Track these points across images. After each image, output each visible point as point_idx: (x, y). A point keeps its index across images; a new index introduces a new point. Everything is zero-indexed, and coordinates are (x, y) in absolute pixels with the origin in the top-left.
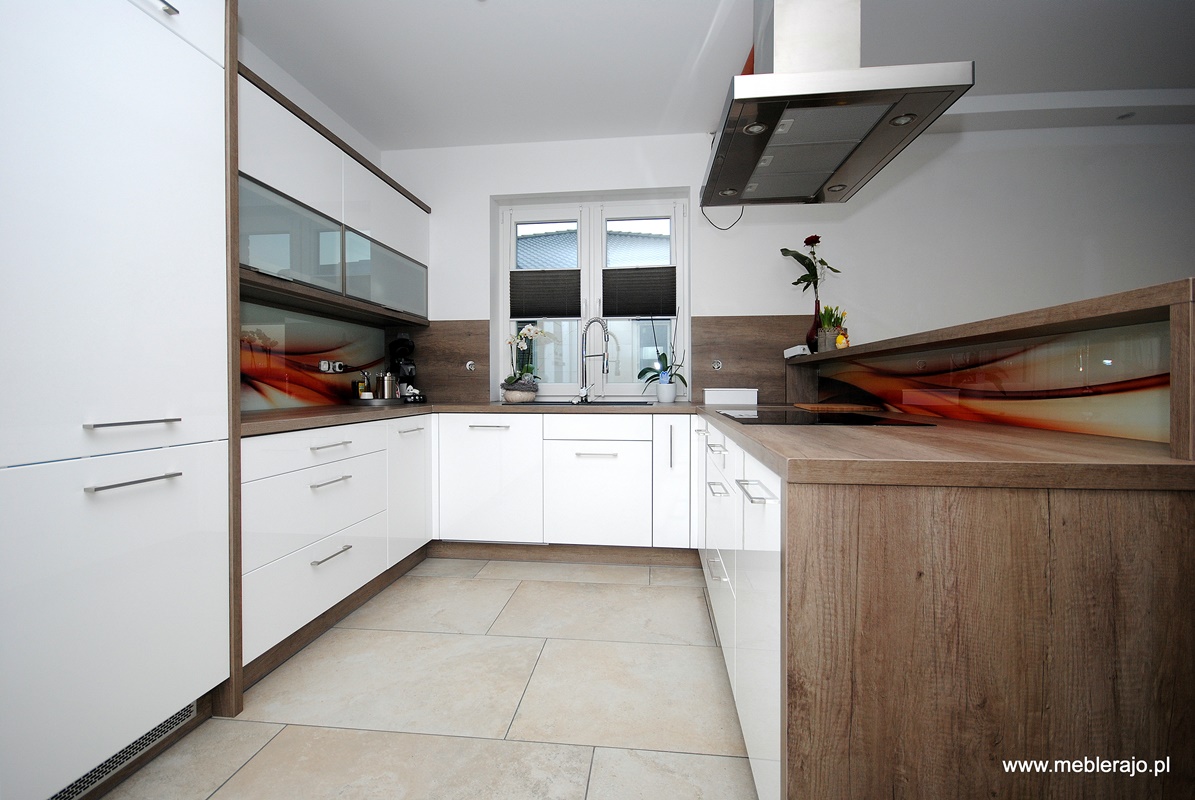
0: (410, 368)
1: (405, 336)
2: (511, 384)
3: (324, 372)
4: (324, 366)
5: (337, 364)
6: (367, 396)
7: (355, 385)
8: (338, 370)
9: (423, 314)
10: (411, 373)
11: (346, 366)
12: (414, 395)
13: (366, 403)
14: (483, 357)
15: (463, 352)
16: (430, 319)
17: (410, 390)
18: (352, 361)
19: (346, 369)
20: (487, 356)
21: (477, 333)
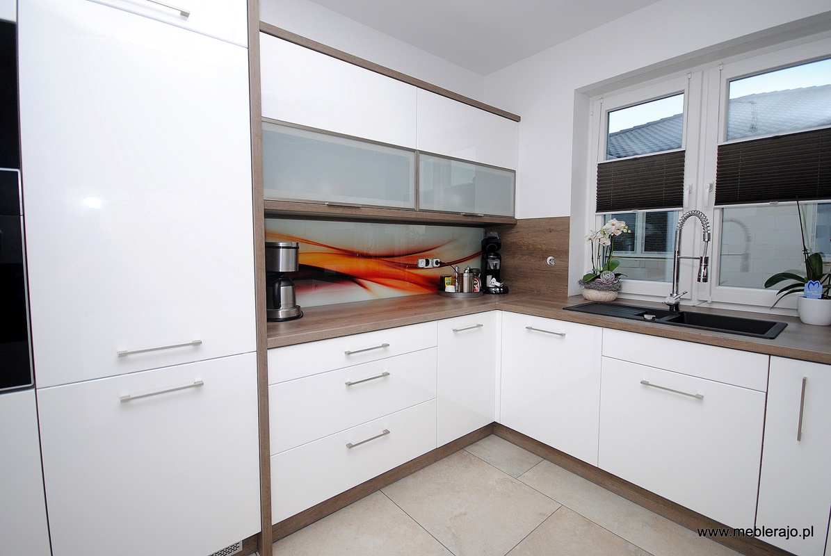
0: (496, 262)
1: (494, 234)
2: (590, 280)
3: (422, 268)
4: (422, 263)
5: (435, 260)
6: (450, 289)
7: (442, 279)
8: (435, 265)
9: (510, 214)
10: (495, 266)
11: (440, 263)
12: (496, 287)
13: (449, 295)
14: (563, 253)
15: (544, 247)
16: (517, 217)
17: (492, 282)
19: (442, 265)
20: (566, 252)
21: (558, 228)
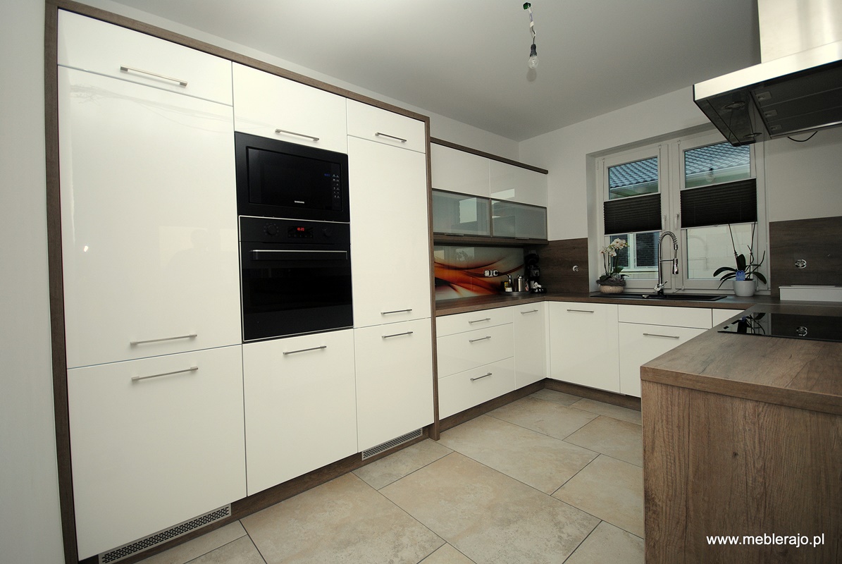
0: (536, 272)
1: (533, 252)
2: (605, 280)
3: (487, 277)
4: (487, 274)
5: (494, 272)
6: (509, 290)
8: (494, 275)
9: (544, 238)
10: (537, 274)
11: (499, 272)
12: (538, 288)
13: (509, 295)
14: (584, 263)
15: (570, 259)
16: (549, 240)
17: (536, 285)
18: (502, 269)
20: (587, 262)
21: (580, 247)
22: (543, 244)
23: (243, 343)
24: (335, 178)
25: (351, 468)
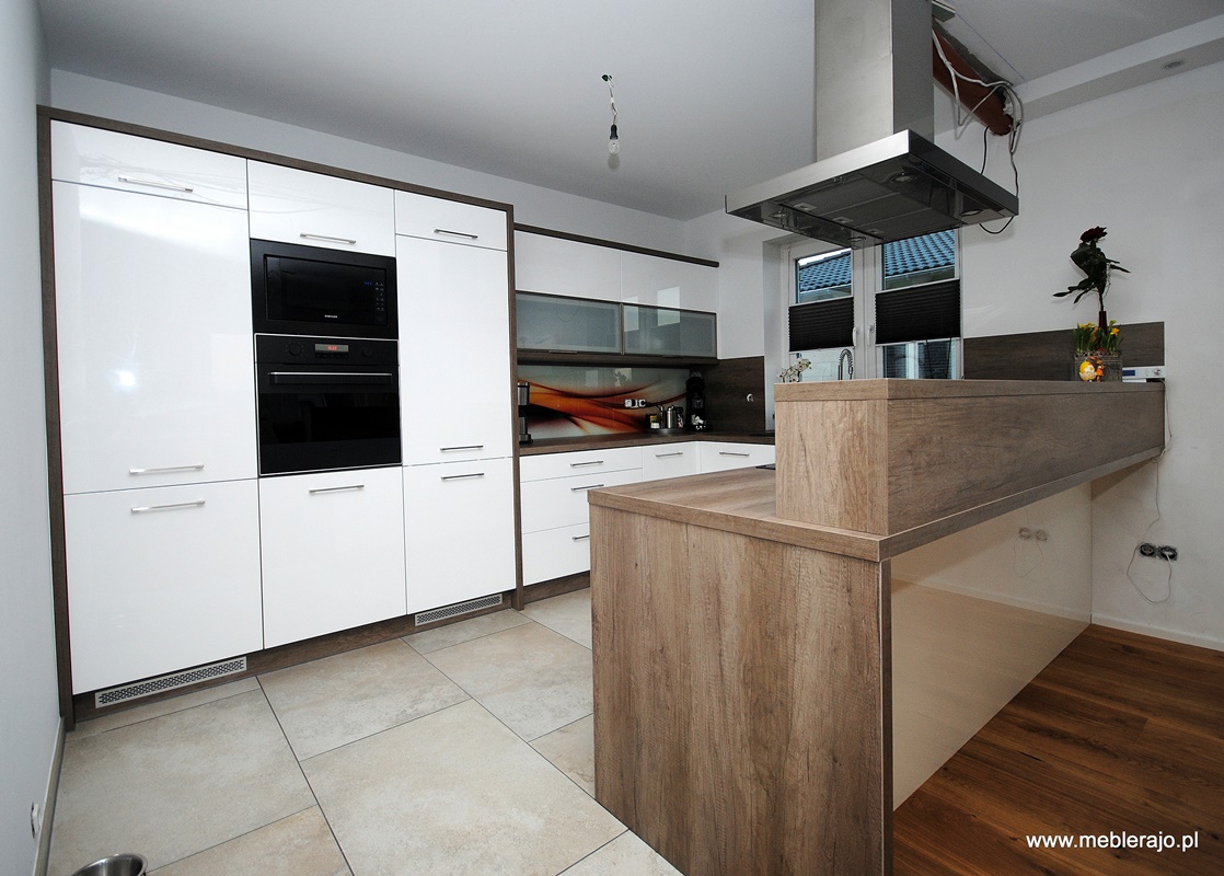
0: (698, 401)
1: (699, 374)
4: (628, 403)
5: (641, 401)
6: (655, 426)
7: (648, 417)
8: (641, 405)
9: (711, 355)
10: (700, 405)
11: (647, 403)
12: (700, 424)
13: (654, 431)
14: (759, 390)
15: (744, 385)
16: (719, 357)
17: (698, 420)
18: (652, 399)
19: (648, 405)
20: (763, 389)
21: (754, 367)
22: (712, 364)
23: (259, 477)
24: (379, 287)
25: (401, 634)
